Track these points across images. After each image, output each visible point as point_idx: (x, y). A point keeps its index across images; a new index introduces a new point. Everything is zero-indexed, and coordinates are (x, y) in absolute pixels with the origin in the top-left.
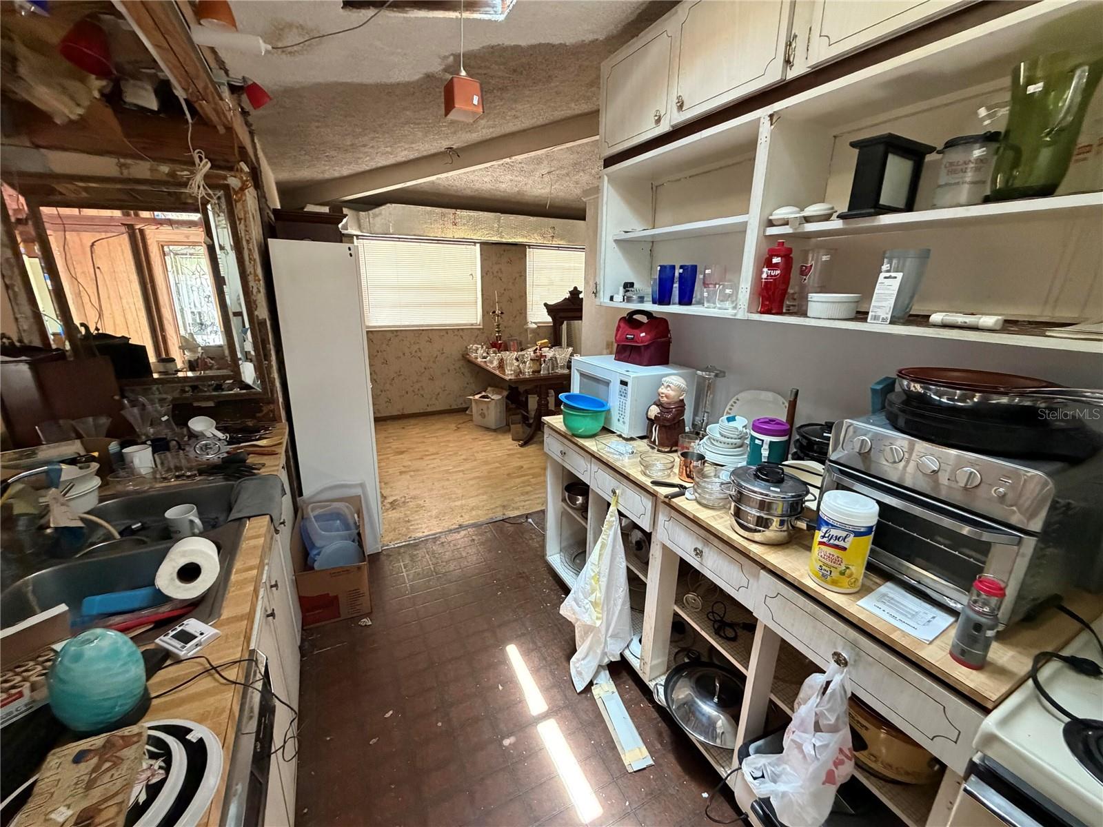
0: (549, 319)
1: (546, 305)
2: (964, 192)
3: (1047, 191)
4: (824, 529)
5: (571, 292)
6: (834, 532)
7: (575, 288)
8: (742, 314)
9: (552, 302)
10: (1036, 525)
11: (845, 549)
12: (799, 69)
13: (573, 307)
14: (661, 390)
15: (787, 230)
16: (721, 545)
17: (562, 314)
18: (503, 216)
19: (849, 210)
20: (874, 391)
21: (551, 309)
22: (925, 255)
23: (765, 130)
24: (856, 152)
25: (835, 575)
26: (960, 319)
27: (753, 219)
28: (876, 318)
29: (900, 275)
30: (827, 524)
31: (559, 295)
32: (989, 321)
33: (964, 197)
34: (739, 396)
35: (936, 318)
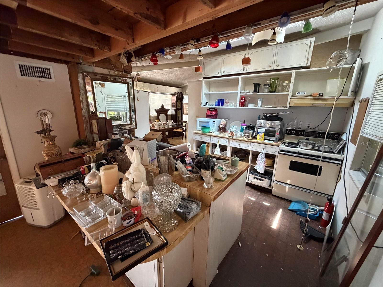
0: (156, 114)
1: (155, 110)
2: (267, 91)
3: (275, 92)
4: (259, 133)
5: (162, 106)
6: (261, 133)
7: (163, 105)
8: (238, 107)
9: (157, 109)
10: (279, 127)
11: (262, 135)
12: (245, 72)
13: (162, 110)
14: (221, 122)
15: (244, 94)
16: (243, 142)
17: (160, 112)
18: (144, 83)
19: (254, 92)
20: (258, 117)
21: (157, 111)
22: (263, 98)
23: (240, 79)
24: (254, 84)
25: (261, 139)
26: (268, 106)
27: (239, 92)
28: (258, 107)
29: (261, 101)
30: (260, 132)
31: (158, 107)
32: (271, 106)
33: (266, 92)
34: (232, 123)
35: (265, 106)
